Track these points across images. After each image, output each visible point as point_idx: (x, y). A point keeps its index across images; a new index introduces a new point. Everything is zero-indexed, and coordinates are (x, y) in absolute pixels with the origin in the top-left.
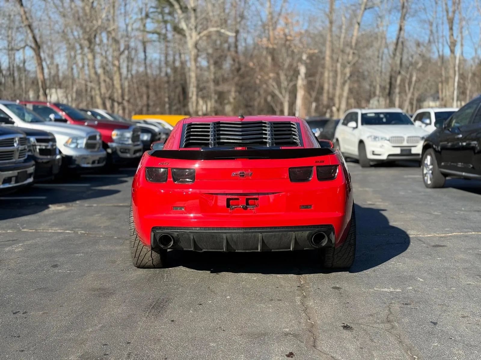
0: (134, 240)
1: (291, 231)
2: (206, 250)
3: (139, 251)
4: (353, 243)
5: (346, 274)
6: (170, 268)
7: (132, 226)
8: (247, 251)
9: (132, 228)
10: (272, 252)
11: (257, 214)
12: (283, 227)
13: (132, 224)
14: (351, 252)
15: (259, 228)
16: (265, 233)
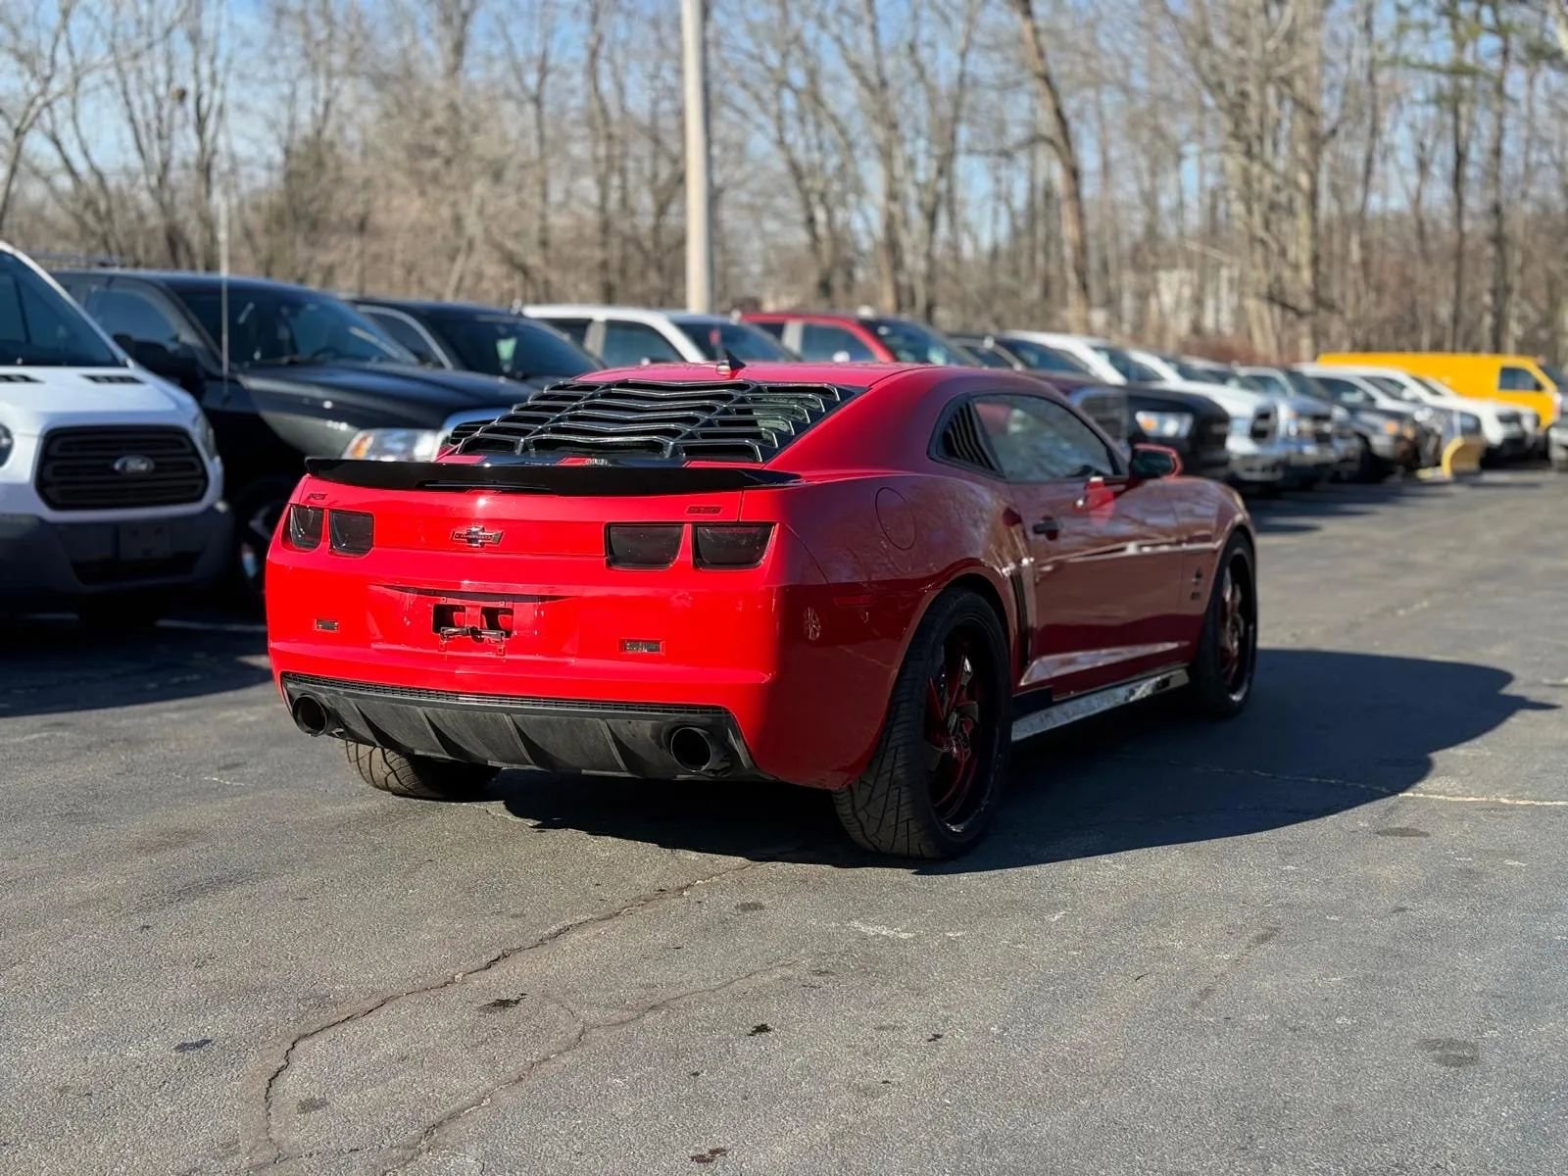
1: (592, 715)
4: (902, 776)
5: (905, 875)
10: (584, 775)
11: (507, 657)
14: (903, 809)
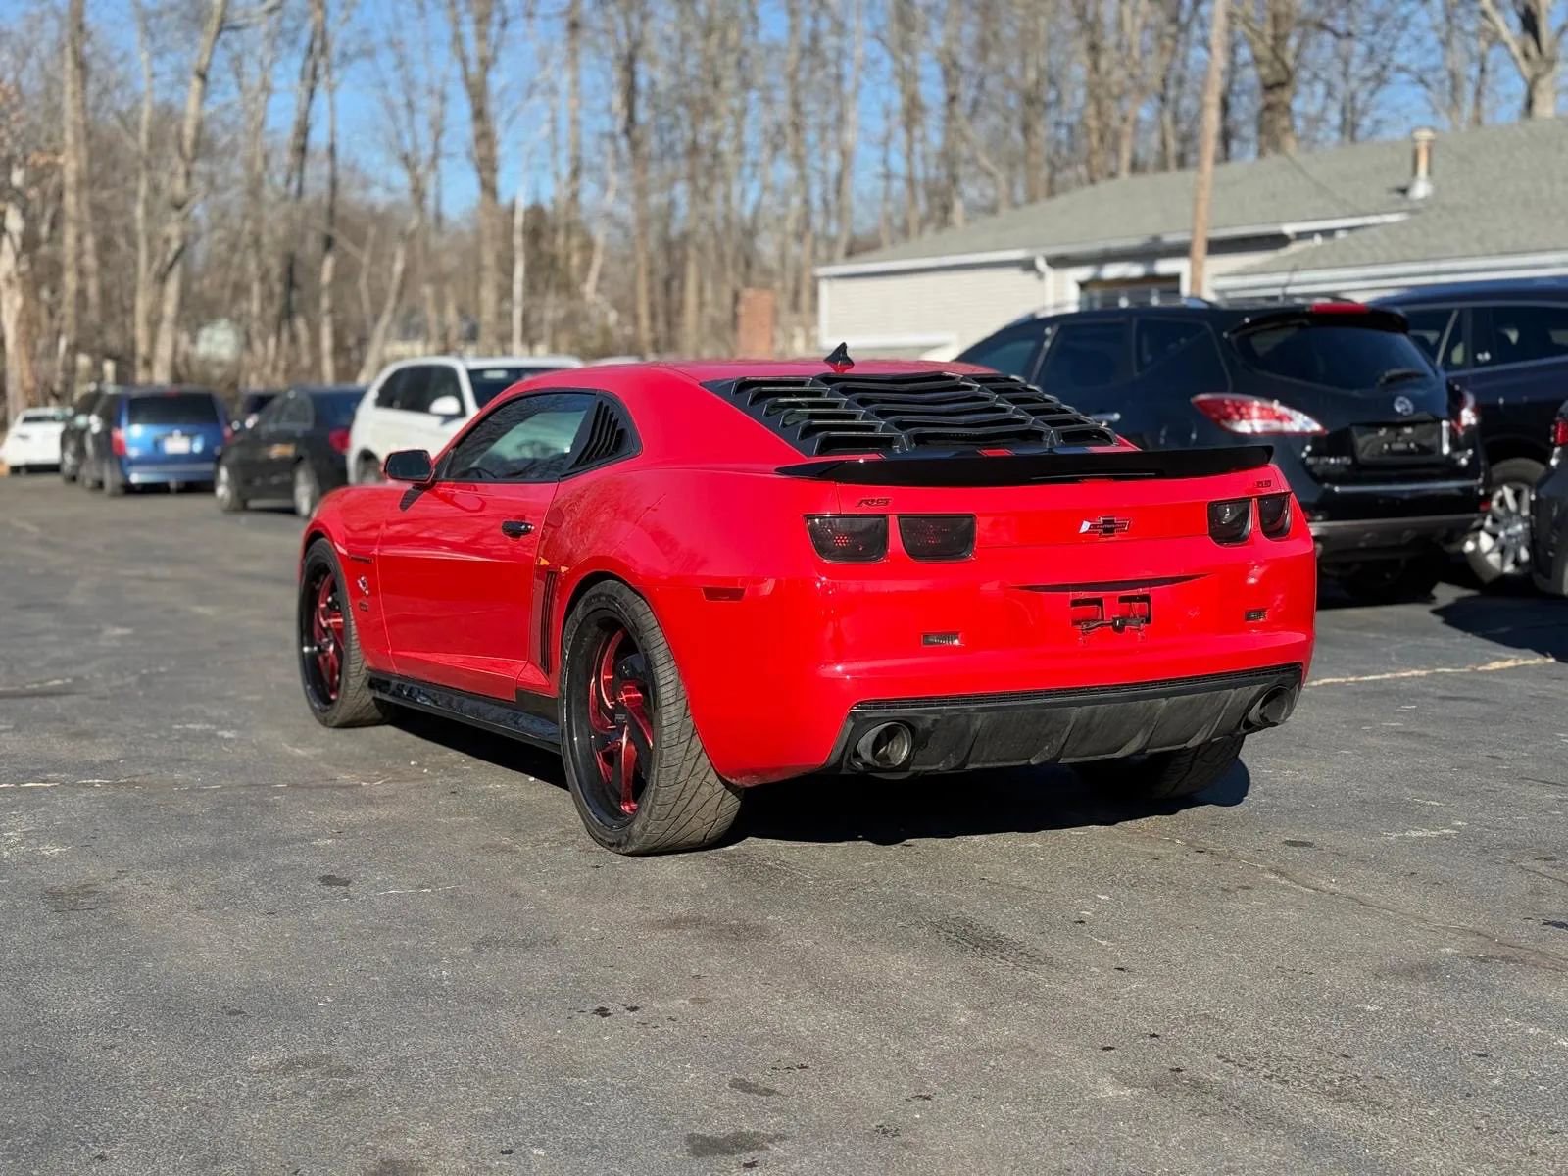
0: (681, 760)
1: (1229, 686)
2: (978, 766)
3: (687, 795)
6: (731, 847)
7: (673, 715)
8: (1090, 759)
9: (675, 720)
12: (1213, 677)
13: (673, 707)
15: (1162, 683)
16: (1175, 698)
